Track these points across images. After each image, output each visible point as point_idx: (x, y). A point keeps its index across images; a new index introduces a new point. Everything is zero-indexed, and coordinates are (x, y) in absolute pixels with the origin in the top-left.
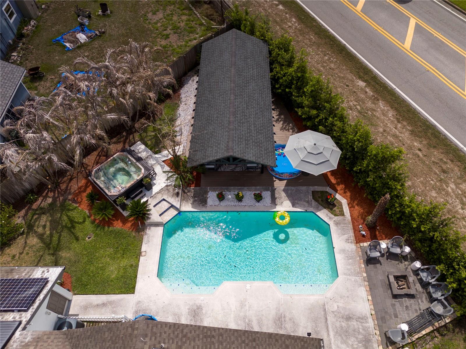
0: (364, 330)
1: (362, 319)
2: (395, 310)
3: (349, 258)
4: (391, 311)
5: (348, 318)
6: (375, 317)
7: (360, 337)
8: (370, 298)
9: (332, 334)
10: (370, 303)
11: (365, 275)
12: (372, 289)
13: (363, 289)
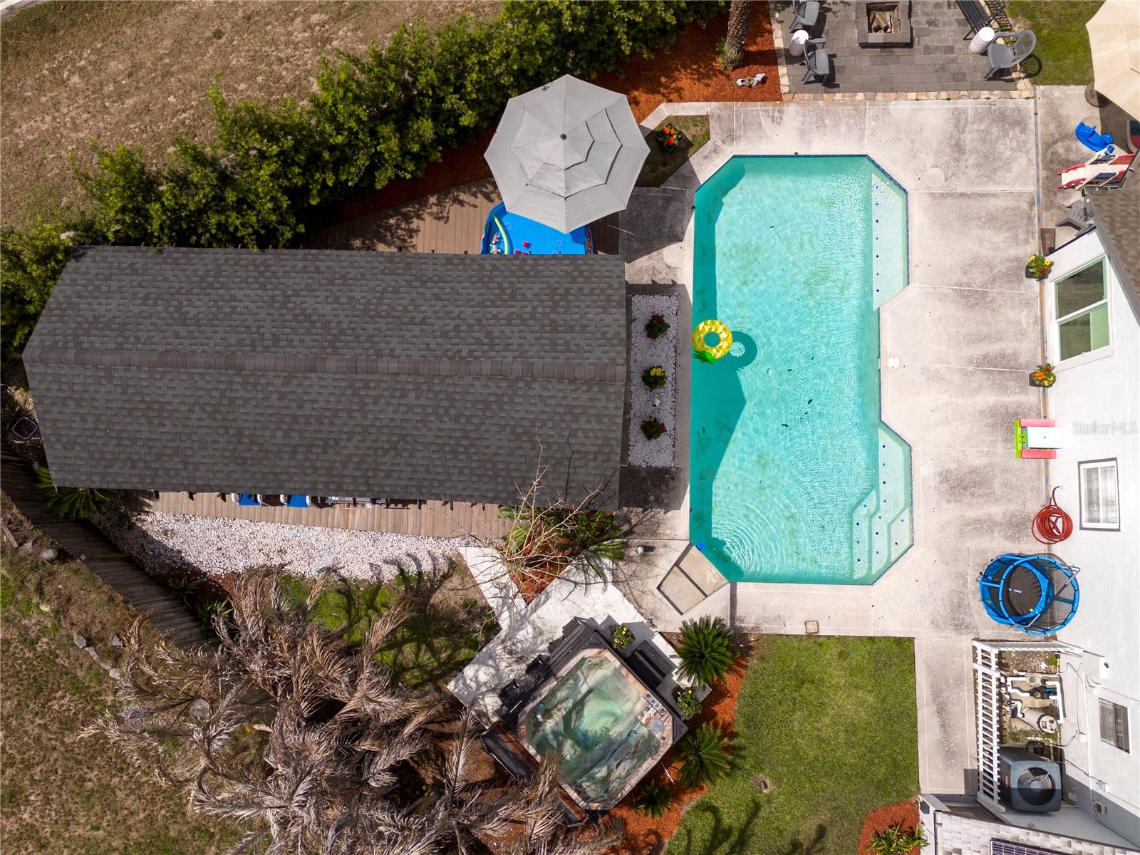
0: (981, 121)
1: (958, 120)
2: (936, 48)
3: (820, 124)
4: (941, 58)
5: (959, 148)
6: (953, 94)
7: (995, 130)
8: (913, 95)
9: (992, 188)
10: (922, 96)
11: (860, 96)
12: (892, 87)
13: (893, 106)
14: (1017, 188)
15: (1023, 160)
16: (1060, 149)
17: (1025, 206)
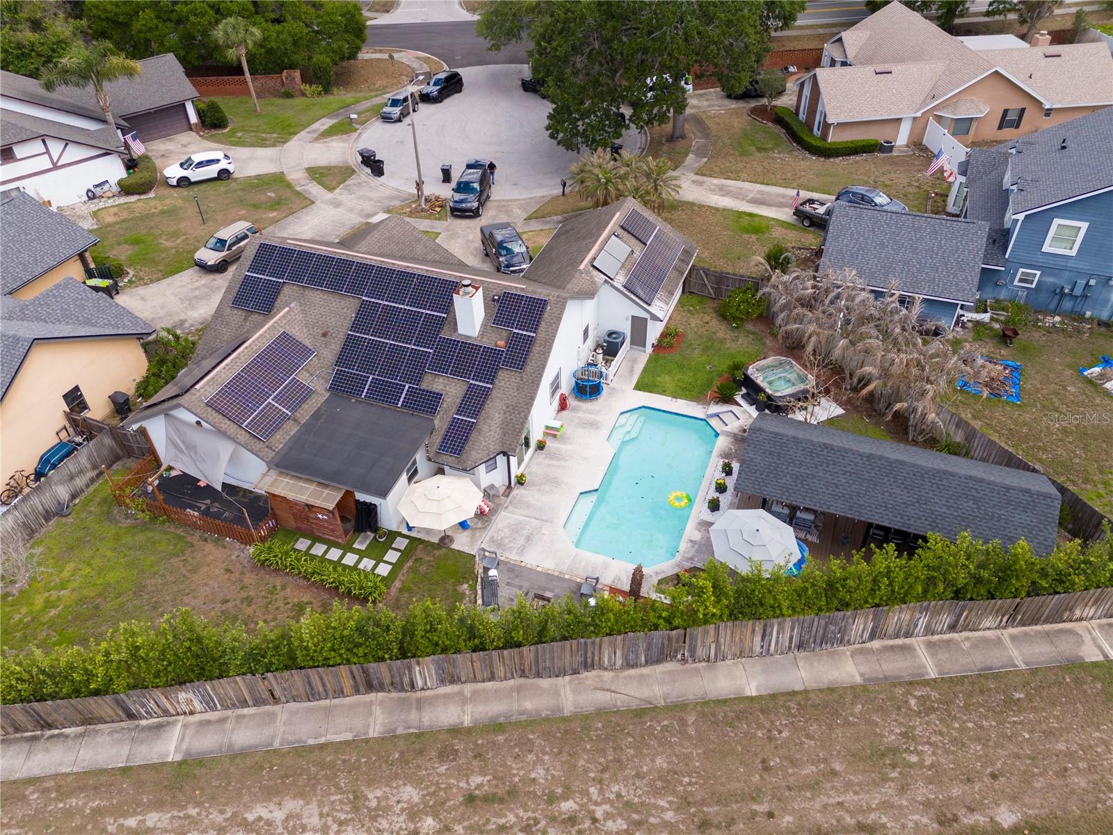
0: (511, 547)
1: (522, 550)
2: (515, 587)
4: (516, 582)
5: (528, 539)
6: (519, 563)
7: (506, 541)
8: (539, 569)
9: (522, 518)
10: (534, 567)
11: (567, 577)
12: (549, 576)
13: (552, 567)
14: (509, 515)
15: (500, 525)
16: (480, 525)
17: (510, 508)
